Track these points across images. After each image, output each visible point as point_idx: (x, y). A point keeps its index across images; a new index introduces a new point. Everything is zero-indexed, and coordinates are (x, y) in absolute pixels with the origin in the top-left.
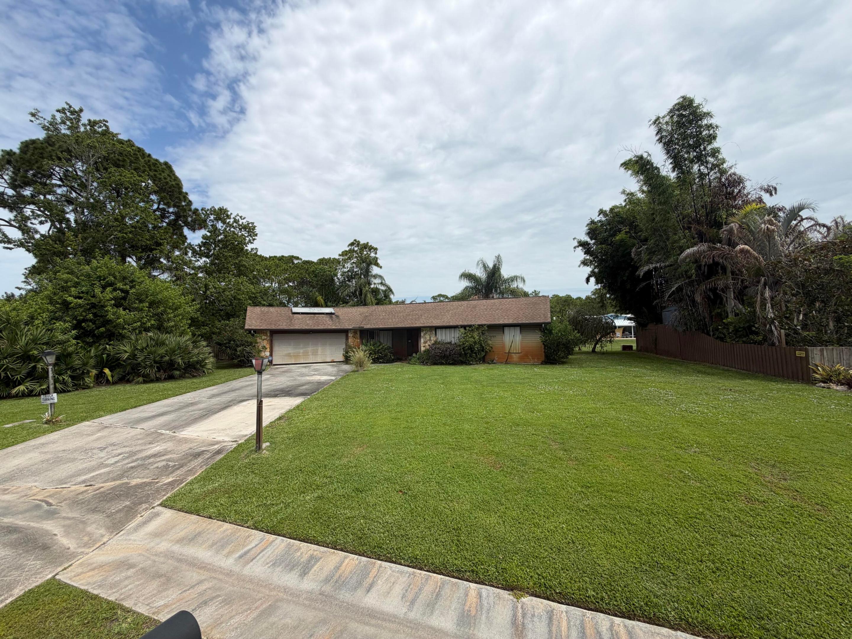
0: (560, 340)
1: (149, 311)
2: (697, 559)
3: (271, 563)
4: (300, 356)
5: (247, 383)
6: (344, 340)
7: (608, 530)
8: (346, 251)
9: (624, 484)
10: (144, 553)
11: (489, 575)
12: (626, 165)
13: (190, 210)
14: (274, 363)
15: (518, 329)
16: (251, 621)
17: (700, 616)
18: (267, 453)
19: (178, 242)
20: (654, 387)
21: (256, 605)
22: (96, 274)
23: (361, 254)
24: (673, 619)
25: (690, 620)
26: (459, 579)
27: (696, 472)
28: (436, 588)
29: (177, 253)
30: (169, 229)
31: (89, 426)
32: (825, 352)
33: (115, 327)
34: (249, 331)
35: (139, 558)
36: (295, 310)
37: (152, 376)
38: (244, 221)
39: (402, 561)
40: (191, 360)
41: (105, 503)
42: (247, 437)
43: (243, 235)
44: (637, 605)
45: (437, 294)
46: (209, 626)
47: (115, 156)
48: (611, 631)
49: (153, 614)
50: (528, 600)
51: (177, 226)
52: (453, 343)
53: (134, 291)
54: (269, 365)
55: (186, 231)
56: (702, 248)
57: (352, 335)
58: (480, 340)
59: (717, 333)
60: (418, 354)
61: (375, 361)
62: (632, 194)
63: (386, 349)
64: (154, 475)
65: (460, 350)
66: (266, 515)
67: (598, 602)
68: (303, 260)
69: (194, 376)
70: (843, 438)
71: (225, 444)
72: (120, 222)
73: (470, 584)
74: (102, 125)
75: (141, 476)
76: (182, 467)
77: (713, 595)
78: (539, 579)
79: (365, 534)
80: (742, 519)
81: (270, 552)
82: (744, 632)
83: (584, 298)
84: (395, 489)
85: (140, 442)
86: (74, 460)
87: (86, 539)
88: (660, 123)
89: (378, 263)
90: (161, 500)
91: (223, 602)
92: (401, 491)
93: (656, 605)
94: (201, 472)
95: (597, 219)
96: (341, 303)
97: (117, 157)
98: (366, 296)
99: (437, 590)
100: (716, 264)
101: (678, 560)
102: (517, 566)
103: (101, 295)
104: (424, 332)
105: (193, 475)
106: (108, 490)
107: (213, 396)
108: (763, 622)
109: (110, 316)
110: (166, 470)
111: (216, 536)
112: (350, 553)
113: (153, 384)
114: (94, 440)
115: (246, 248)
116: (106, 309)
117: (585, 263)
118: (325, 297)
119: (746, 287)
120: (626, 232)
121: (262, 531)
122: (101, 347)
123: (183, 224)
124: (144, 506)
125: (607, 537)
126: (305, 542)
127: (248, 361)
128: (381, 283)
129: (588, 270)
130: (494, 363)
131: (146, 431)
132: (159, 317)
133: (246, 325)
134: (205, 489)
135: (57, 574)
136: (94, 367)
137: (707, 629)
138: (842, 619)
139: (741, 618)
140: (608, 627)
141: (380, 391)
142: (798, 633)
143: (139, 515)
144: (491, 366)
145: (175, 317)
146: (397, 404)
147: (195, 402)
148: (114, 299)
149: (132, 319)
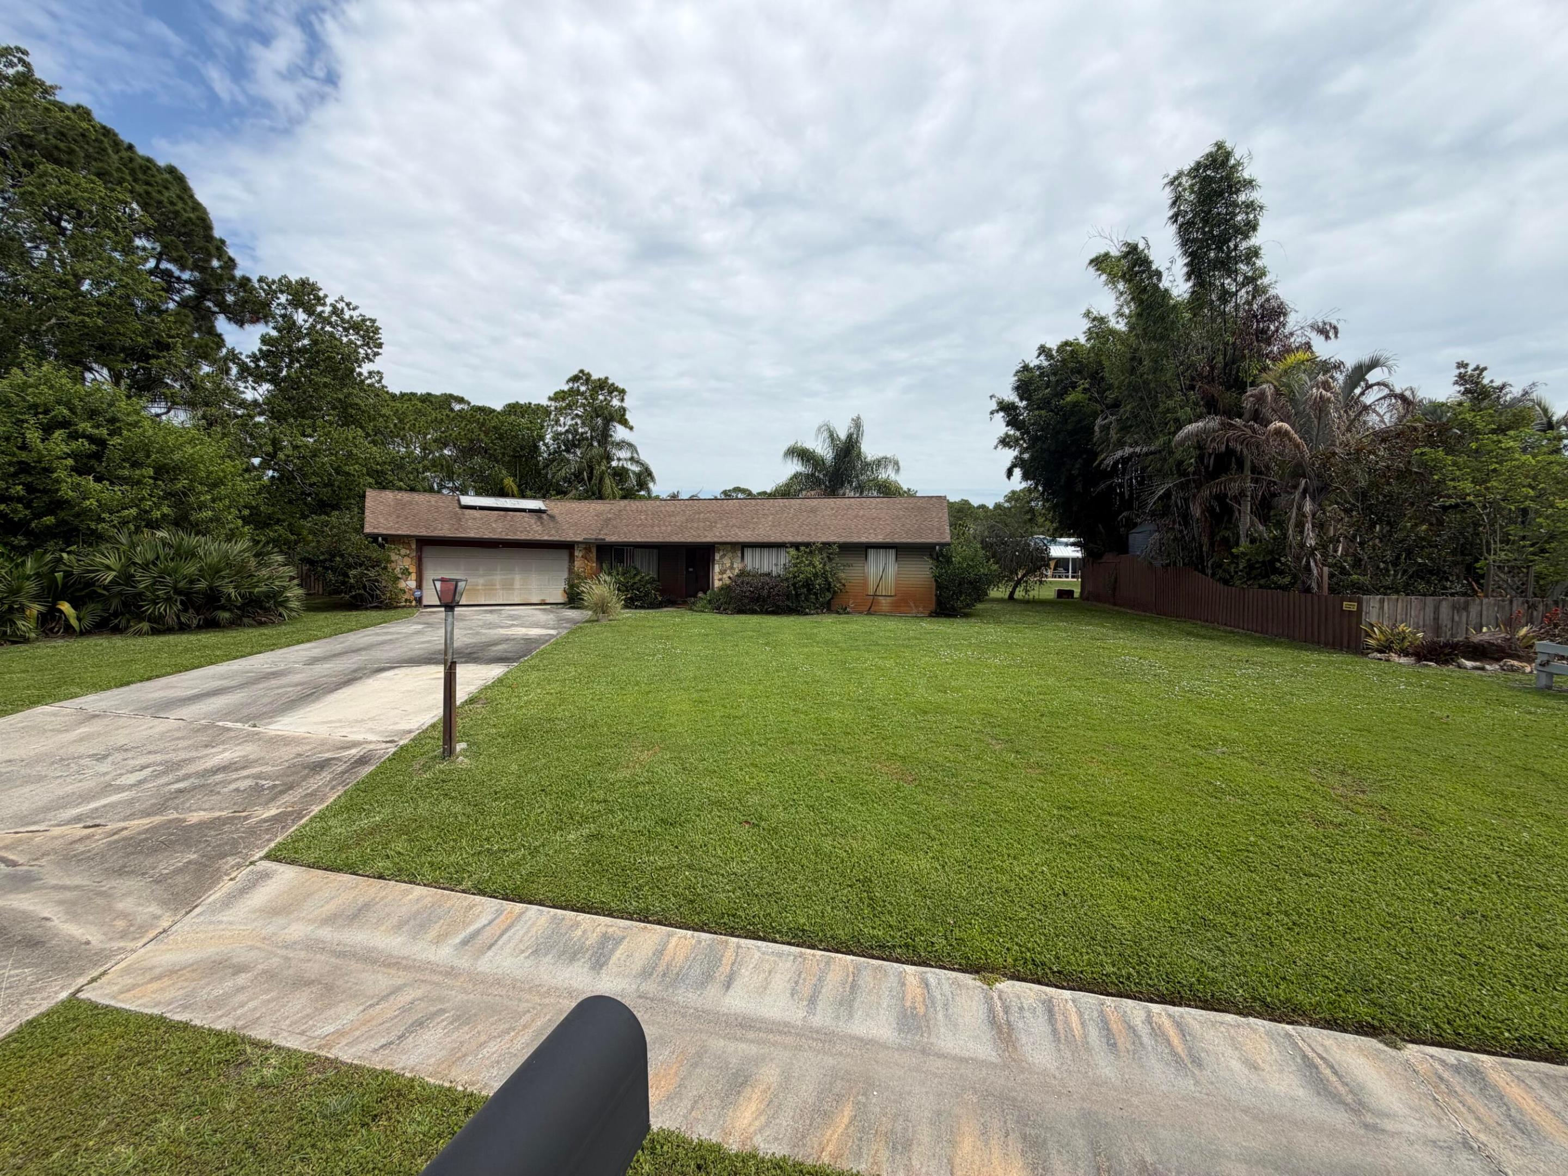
0: (966, 575)
1: (156, 486)
2: (1262, 911)
3: (530, 951)
4: (478, 590)
5: (380, 638)
6: (566, 564)
7: (1117, 873)
8: (563, 391)
9: (1125, 802)
10: (259, 944)
11: (936, 951)
12: (1100, 262)
13: (232, 278)
14: (425, 602)
15: (892, 553)
16: (523, 1048)
17: (1282, 991)
18: (466, 760)
19: (207, 345)
20: (1128, 654)
21: (523, 1021)
22: (24, 400)
23: (594, 400)
24: (1241, 1000)
25: (1269, 999)
26: (883, 959)
27: (1232, 782)
28: (848, 975)
29: (206, 369)
30: (186, 316)
31: (55, 715)
32: (1386, 604)
33: (78, 515)
34: (374, 538)
35: (252, 954)
36: (467, 500)
37: (171, 620)
38: (355, 314)
39: (777, 936)
40: (257, 590)
41: (141, 858)
42: (413, 735)
43: (351, 342)
44: (1185, 982)
45: (731, 487)
46: (443, 1062)
47: (47, 139)
48: (1150, 1024)
49: (319, 1048)
50: (1007, 986)
51: (203, 312)
52: (774, 574)
53: (119, 441)
54: (416, 606)
55: (222, 325)
56: (1212, 424)
57: (580, 555)
58: (825, 571)
59: (1220, 571)
60: (708, 593)
61: (630, 603)
62: (1102, 320)
63: (647, 582)
64: (234, 804)
65: (788, 587)
66: (496, 869)
67: (1122, 983)
68: (472, 404)
69: (261, 624)
70: (1430, 731)
71: (372, 747)
72: (72, 291)
73: (904, 966)
74: (15, 60)
75: (207, 806)
76: (291, 787)
77: (1294, 962)
78: (1021, 952)
79: (699, 895)
80: (1315, 851)
81: (521, 933)
82: (1348, 1011)
83: (991, 506)
84: (735, 819)
85: (182, 744)
86: (40, 779)
87: (120, 924)
88: (1180, 184)
89: (626, 420)
90: (266, 849)
91: (455, 1020)
92: (747, 822)
93: (1214, 982)
94: (335, 796)
95: (1034, 362)
96: (553, 493)
97: (53, 141)
98: (601, 480)
99: (851, 979)
100: (1230, 452)
101: (1234, 913)
102: (982, 933)
103: (41, 446)
104: (721, 553)
105: (320, 803)
106: (139, 833)
107: (314, 661)
108: (1373, 995)
109: (66, 492)
110: (256, 794)
111: (404, 909)
112: (676, 927)
113: (176, 637)
114: (75, 741)
115: (358, 370)
116: (55, 475)
117: (1005, 442)
118: (520, 479)
119: (1274, 495)
120: (1084, 389)
121: (496, 897)
122: (48, 557)
123: (216, 309)
124: (232, 861)
125: (1119, 884)
126: (584, 912)
127: (372, 596)
128: (632, 459)
129: (1010, 454)
130: (848, 613)
131: (191, 723)
132: (178, 498)
133: (366, 526)
134: (355, 828)
135: (79, 990)
136: (36, 598)
137: (1293, 1011)
138: (1481, 985)
139: (1341, 992)
140: (1144, 1018)
141: (655, 655)
142: (1424, 1009)
143: (227, 878)
144: (843, 618)
145: (213, 500)
146: (695, 678)
147: (281, 671)
148: (73, 455)
149: (118, 501)
